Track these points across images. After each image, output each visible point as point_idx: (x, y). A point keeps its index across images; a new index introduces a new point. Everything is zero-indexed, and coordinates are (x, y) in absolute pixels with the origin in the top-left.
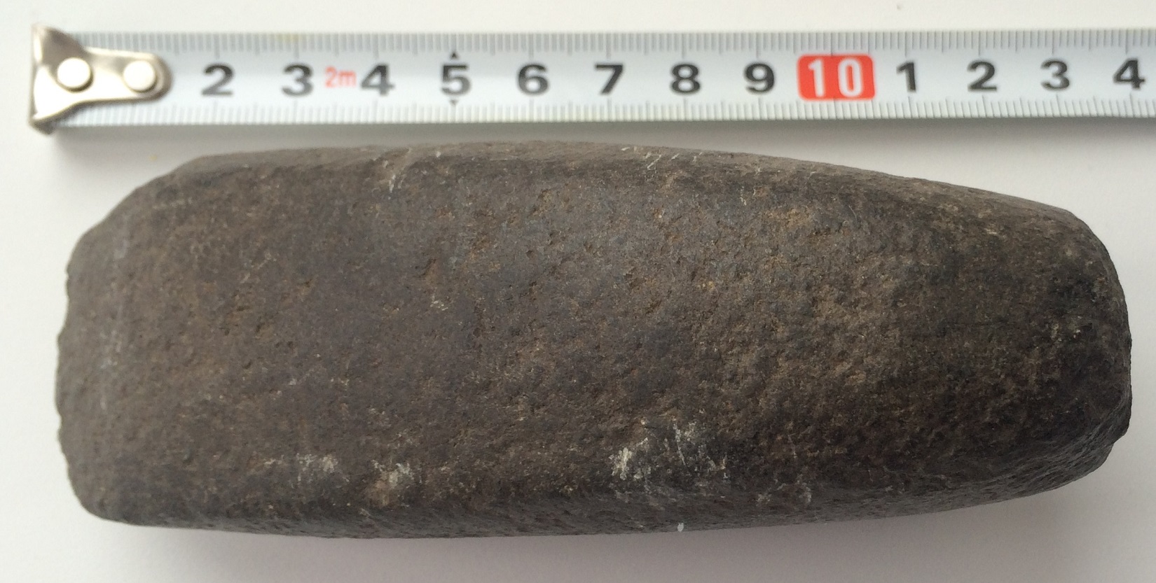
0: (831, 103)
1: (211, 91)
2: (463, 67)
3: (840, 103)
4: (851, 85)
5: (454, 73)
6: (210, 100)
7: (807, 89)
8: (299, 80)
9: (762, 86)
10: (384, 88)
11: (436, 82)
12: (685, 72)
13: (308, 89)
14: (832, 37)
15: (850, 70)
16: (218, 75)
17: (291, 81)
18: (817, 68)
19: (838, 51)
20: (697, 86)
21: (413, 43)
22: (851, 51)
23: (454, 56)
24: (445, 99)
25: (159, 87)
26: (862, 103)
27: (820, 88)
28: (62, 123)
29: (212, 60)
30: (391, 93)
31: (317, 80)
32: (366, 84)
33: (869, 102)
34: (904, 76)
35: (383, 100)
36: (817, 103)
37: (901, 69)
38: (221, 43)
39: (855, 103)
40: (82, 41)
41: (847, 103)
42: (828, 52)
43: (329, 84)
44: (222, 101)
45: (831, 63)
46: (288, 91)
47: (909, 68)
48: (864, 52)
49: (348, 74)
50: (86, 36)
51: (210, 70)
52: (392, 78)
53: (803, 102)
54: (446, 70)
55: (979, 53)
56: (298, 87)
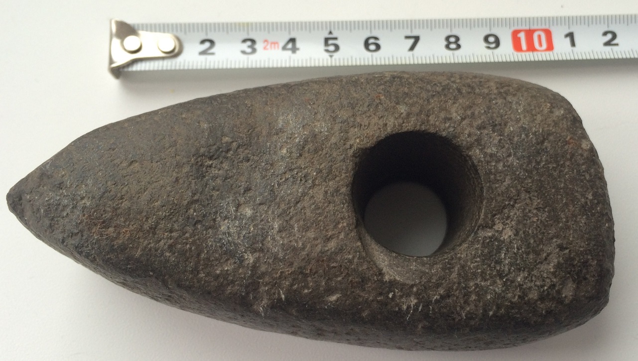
0: (531, 53)
1: (203, 53)
2: (336, 39)
3: (535, 53)
4: (541, 44)
5: (330, 42)
6: (203, 57)
7: (517, 46)
8: (249, 47)
9: (493, 45)
10: (294, 50)
11: (322, 47)
12: (452, 40)
13: (254, 51)
14: (530, 20)
15: (539, 37)
16: (207, 45)
17: (245, 47)
18: (522, 36)
19: (532, 28)
20: (459, 47)
21: (309, 27)
22: (539, 27)
23: (330, 33)
24: (327, 55)
25: (177, 50)
26: (547, 53)
27: (524, 47)
28: (126, 70)
29: (204, 37)
30: (298, 52)
31: (259, 46)
32: (284, 48)
33: (551, 53)
34: (568, 39)
35: (294, 56)
36: (523, 54)
37: (567, 36)
38: (208, 28)
39: (543, 53)
40: (136, 28)
41: (539, 53)
42: (527, 28)
43: (265, 48)
44: (209, 57)
45: (530, 33)
46: (244, 52)
47: (571, 35)
48: (547, 27)
49: (275, 43)
50: (138, 25)
51: (203, 42)
52: (298, 45)
53: (515, 53)
54: (326, 40)
55: (608, 27)
56: (249, 50)
